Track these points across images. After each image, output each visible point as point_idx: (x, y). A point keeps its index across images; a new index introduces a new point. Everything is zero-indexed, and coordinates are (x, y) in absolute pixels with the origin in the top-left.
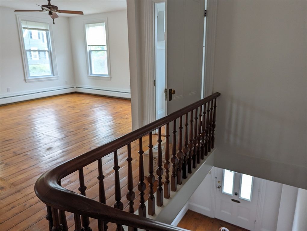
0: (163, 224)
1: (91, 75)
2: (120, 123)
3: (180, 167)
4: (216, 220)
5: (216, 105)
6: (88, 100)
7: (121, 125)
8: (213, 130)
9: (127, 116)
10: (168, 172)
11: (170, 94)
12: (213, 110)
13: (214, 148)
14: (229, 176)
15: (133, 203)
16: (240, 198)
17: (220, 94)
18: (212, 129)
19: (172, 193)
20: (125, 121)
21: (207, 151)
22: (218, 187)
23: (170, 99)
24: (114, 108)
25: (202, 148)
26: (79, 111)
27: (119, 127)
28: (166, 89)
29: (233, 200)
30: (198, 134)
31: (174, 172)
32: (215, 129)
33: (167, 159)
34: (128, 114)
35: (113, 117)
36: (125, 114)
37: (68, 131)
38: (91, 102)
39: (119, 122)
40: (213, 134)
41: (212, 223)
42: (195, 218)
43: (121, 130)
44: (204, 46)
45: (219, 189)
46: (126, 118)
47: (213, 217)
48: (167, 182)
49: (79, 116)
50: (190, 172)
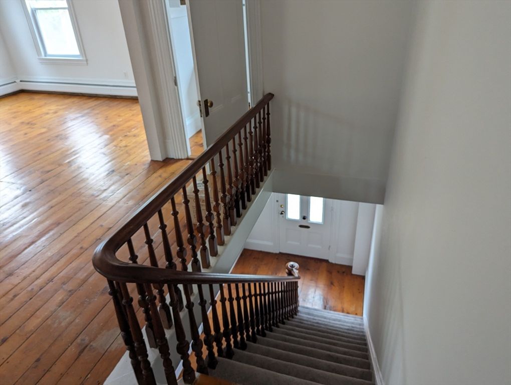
0: (215, 274)
1: (45, 56)
2: (126, 146)
3: (232, 205)
4: (281, 254)
5: (270, 112)
6: (51, 106)
7: (131, 150)
8: (269, 146)
9: (134, 132)
10: (218, 214)
11: (206, 107)
12: (266, 121)
13: (271, 170)
14: (293, 201)
15: (185, 260)
16: (309, 222)
17: (273, 95)
18: (267, 145)
19: (226, 238)
20: (134, 141)
21: (263, 175)
22: (280, 213)
23: (207, 114)
24: (107, 118)
25: (256, 174)
26: (44, 130)
27: (127, 153)
28: (199, 101)
29: (301, 226)
30: (250, 158)
31: (225, 213)
32: (270, 145)
33: (216, 200)
34: (134, 128)
35: (111, 136)
36: (129, 127)
37: (41, 170)
38: (61, 109)
39: (123, 143)
40: (269, 152)
41: (277, 259)
42: (254, 258)
43: (132, 157)
44: (244, 5)
45: (282, 215)
46: (134, 136)
47: (278, 252)
48: (219, 227)
49: (49, 140)
50: (244, 207)
